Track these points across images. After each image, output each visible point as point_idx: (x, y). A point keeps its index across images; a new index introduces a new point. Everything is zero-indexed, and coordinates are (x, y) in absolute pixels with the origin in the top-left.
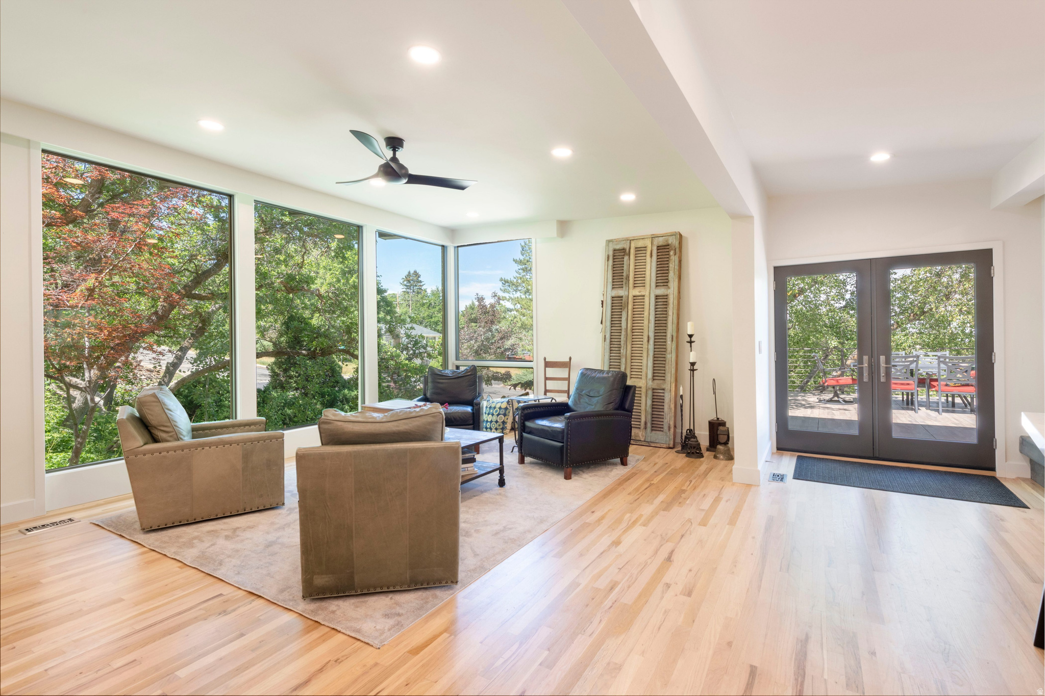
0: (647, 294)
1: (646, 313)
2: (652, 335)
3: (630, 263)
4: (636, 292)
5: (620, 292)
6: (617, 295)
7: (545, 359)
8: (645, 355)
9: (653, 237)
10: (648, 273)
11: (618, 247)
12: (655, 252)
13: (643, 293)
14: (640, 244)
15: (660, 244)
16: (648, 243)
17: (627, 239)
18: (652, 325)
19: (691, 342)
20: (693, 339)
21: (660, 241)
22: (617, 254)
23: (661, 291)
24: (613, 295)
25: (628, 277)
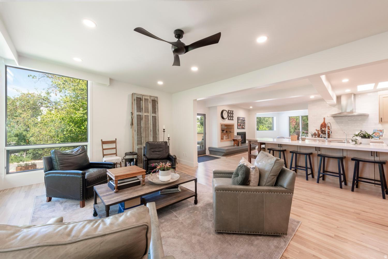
0: (149, 115)
1: (150, 122)
2: (152, 129)
3: (143, 103)
4: (146, 114)
5: (140, 114)
6: (139, 114)
7: (102, 140)
8: (150, 136)
9: (150, 96)
10: (149, 108)
11: (138, 97)
12: (151, 101)
13: (148, 115)
14: (146, 98)
15: (153, 99)
16: (149, 98)
17: (141, 95)
18: (152, 126)
19: (164, 131)
20: (165, 131)
21: (153, 98)
22: (138, 99)
23: (154, 115)
24: (137, 114)
25: (142, 109)
